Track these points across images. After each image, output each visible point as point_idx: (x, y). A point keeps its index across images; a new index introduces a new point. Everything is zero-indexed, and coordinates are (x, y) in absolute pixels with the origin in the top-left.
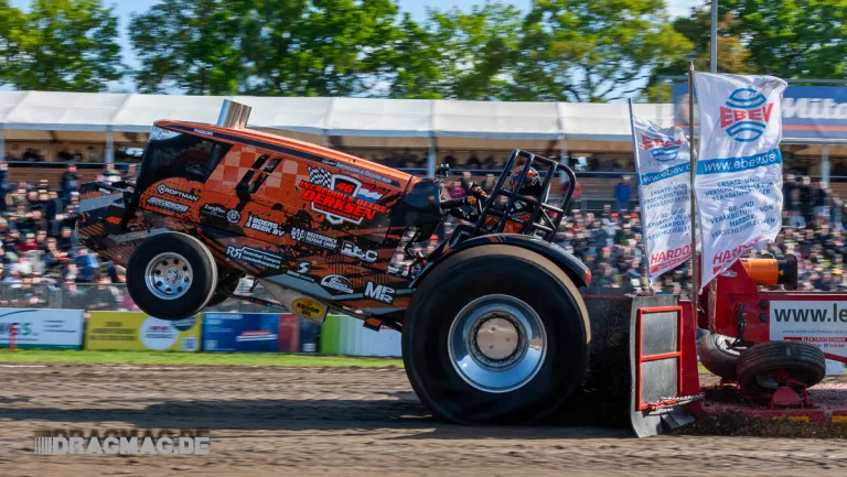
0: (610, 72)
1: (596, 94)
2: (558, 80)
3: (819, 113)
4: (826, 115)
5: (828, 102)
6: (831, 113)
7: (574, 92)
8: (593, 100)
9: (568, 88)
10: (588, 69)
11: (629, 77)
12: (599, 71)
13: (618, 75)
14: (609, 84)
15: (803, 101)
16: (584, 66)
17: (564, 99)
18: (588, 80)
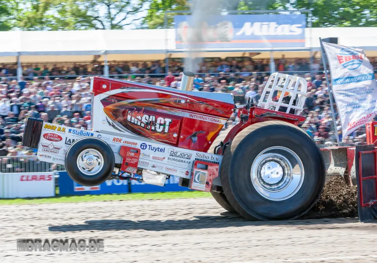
0: (123, 7)
1: (114, 22)
2: (89, 13)
3: (268, 31)
4: (272, 32)
5: (273, 24)
6: (275, 31)
7: (100, 21)
8: (113, 27)
9: (96, 18)
10: (108, 6)
11: (136, 10)
12: (117, 7)
13: (129, 9)
14: (122, 15)
15: (257, 24)
16: (106, 4)
17: (93, 26)
18: (110, 13)
